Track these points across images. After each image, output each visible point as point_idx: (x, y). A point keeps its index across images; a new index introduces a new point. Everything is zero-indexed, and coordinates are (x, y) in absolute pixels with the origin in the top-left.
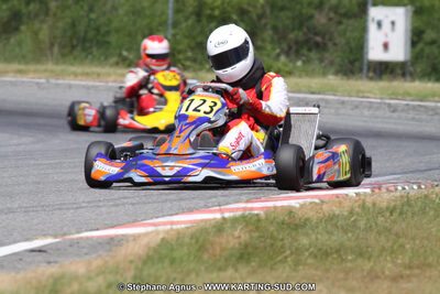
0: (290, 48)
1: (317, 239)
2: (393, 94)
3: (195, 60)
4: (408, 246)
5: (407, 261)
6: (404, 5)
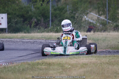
2: (3, 37)
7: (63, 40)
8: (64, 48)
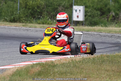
0: (51, 17)
1: (60, 70)
2: (80, 30)
3: (25, 20)
4: (84, 72)
5: (84, 76)
6: (83, 5)
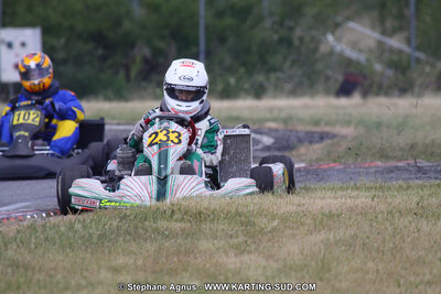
7: (151, 145)
8: (159, 183)
